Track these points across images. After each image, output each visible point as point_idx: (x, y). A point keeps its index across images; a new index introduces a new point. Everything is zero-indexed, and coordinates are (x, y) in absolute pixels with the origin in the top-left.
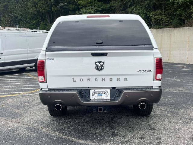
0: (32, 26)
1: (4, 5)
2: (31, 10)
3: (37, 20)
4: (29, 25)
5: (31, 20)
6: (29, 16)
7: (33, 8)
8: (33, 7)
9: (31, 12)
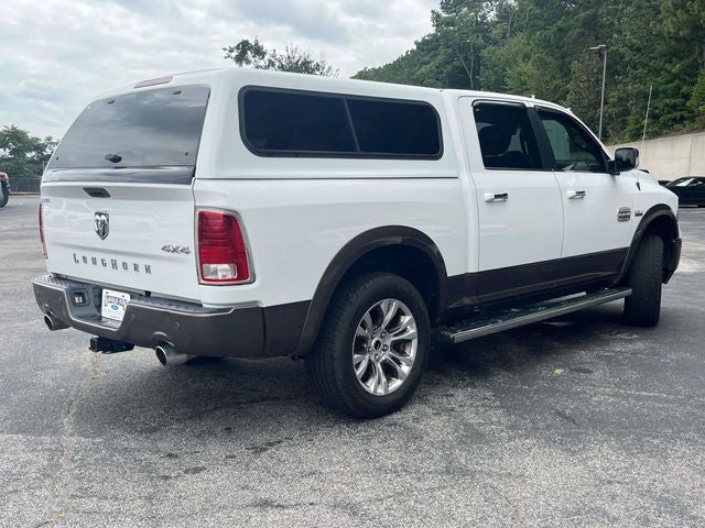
0: (668, 82)
1: (585, 19)
2: (668, 26)
3: (686, 62)
4: (659, 79)
5: (666, 62)
6: (660, 48)
7: (675, 15)
8: (677, 10)
9: (669, 33)
